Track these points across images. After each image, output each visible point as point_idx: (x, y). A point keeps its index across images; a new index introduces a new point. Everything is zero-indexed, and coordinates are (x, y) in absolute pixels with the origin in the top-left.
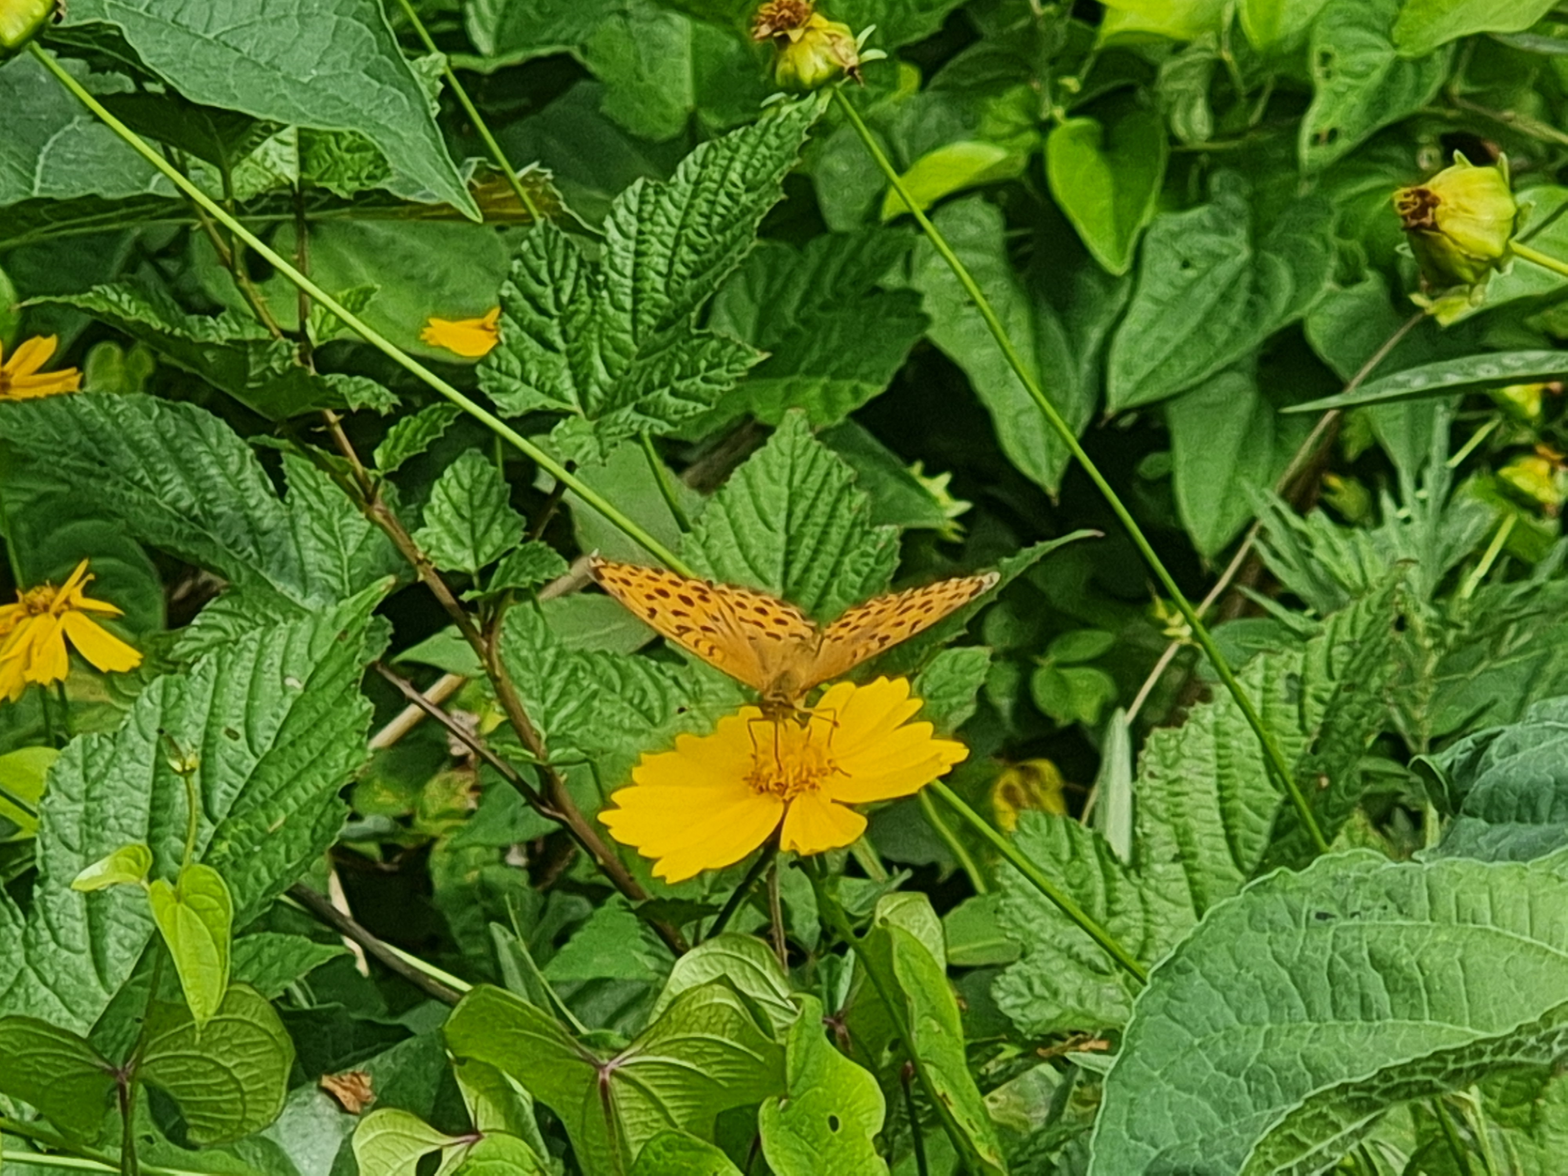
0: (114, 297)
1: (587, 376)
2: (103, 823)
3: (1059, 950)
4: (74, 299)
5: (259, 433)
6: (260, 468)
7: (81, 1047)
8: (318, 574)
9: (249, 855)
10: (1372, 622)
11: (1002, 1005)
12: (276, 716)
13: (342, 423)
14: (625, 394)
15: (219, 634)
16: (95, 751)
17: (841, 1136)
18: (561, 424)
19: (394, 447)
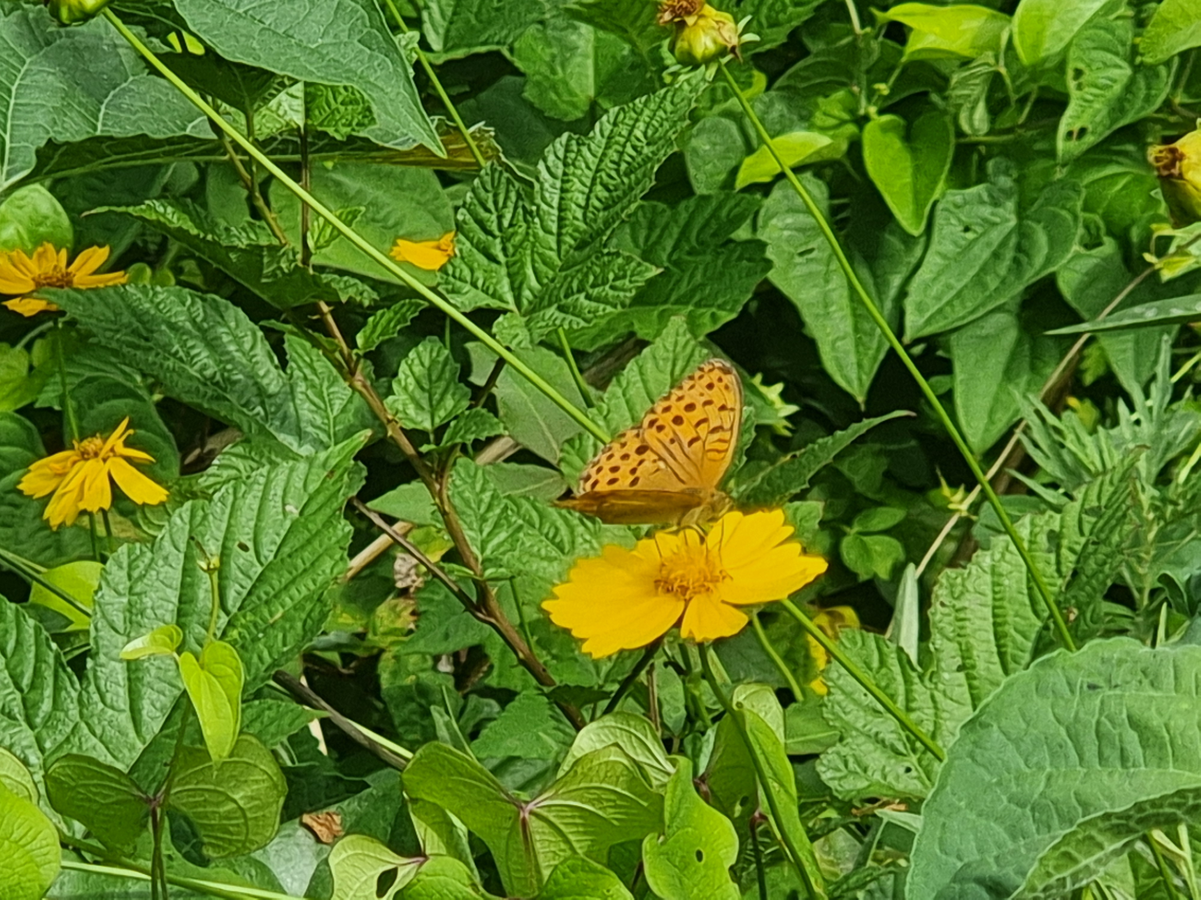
0: (161, 210)
1: (521, 284)
2: (142, 613)
3: (869, 736)
4: (131, 210)
5: (269, 318)
6: (268, 347)
7: (123, 781)
8: (310, 429)
9: (255, 640)
10: (1114, 493)
11: (824, 777)
12: (278, 535)
13: (332, 312)
14: (550, 296)
15: (233, 472)
16: (137, 558)
17: (705, 865)
18: (501, 319)
19: (373, 332)
